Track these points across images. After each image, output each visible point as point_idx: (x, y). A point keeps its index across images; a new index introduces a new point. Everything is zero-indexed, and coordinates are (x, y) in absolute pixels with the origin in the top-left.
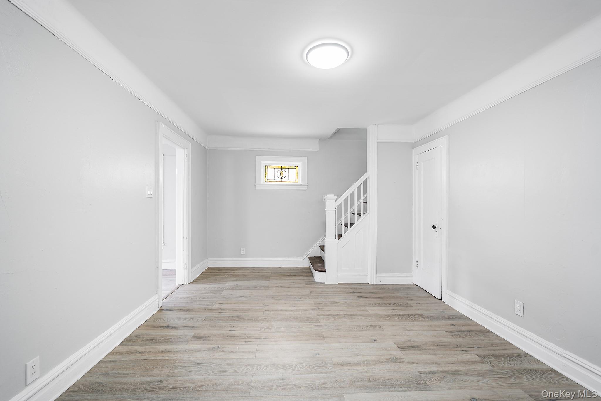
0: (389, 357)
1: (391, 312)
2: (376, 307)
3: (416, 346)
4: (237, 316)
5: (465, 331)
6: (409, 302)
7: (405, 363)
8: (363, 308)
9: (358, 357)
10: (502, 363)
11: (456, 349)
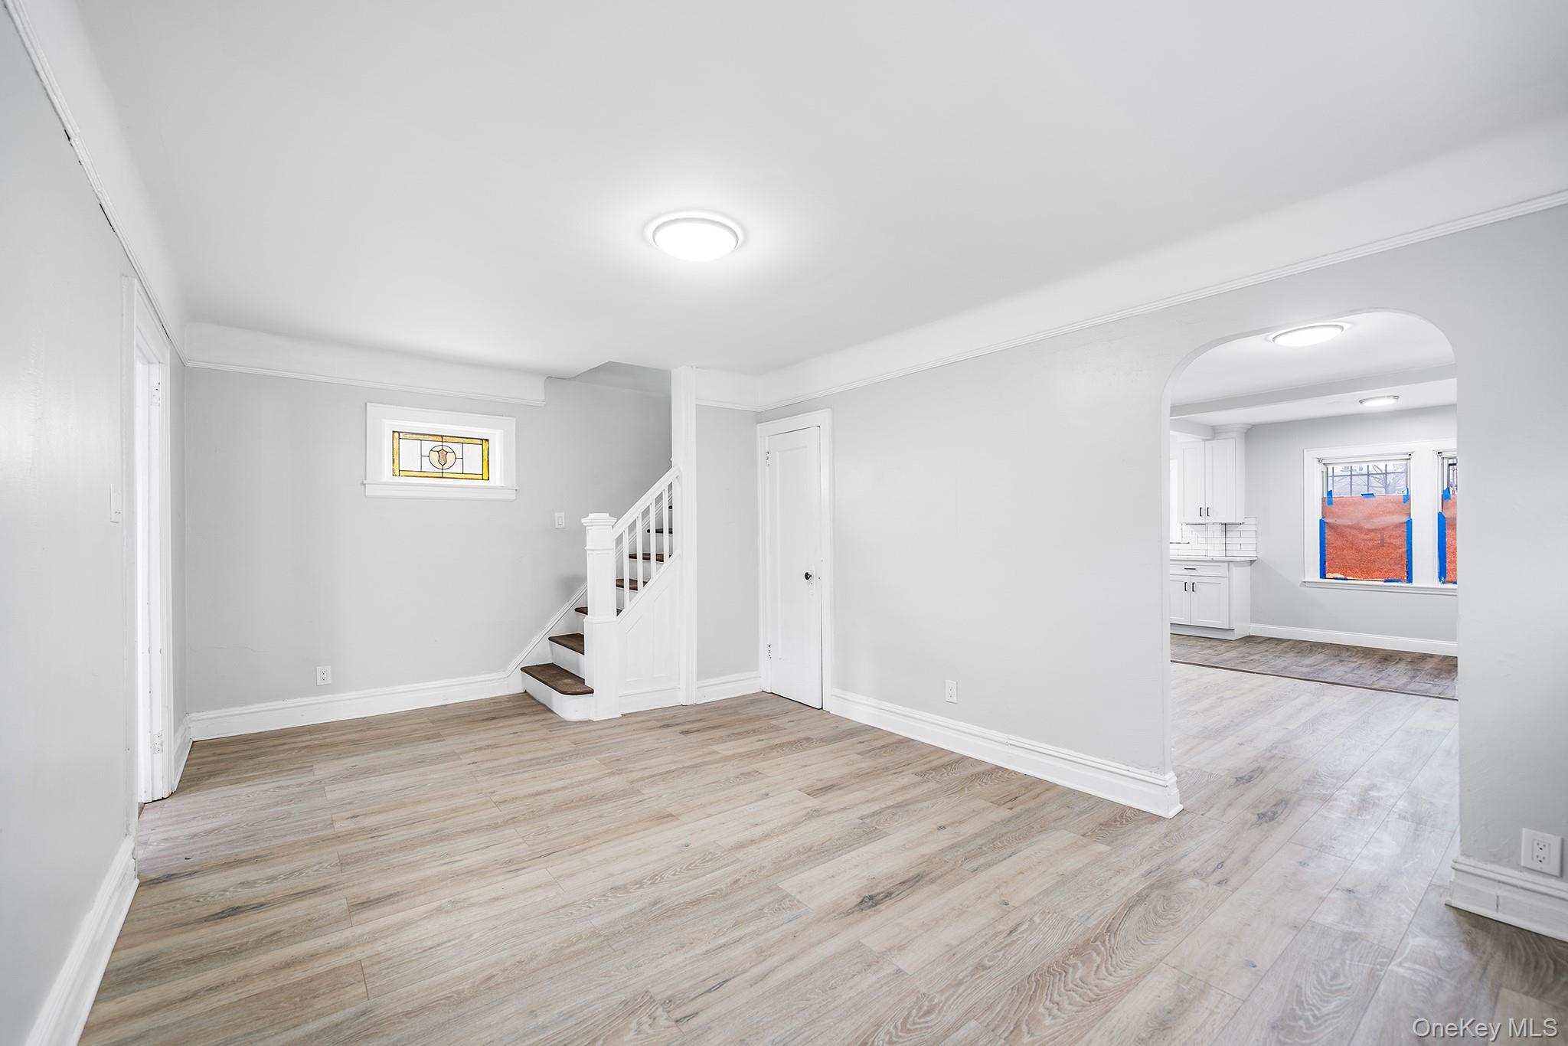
0: (805, 812)
1: (758, 746)
2: (726, 744)
3: (833, 786)
4: (433, 833)
5: (882, 747)
6: (774, 722)
7: (834, 812)
8: (706, 750)
9: (760, 827)
10: (946, 775)
11: (885, 774)
